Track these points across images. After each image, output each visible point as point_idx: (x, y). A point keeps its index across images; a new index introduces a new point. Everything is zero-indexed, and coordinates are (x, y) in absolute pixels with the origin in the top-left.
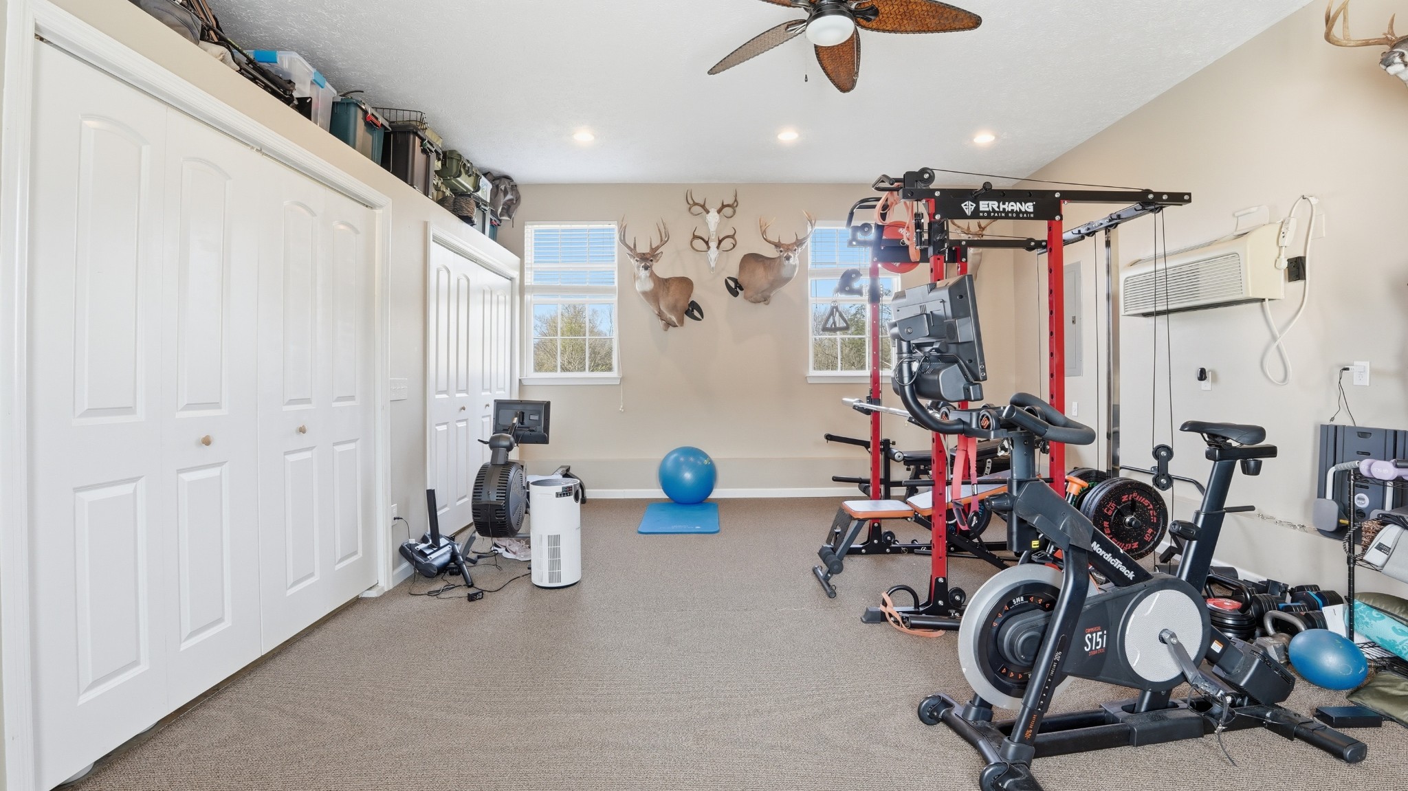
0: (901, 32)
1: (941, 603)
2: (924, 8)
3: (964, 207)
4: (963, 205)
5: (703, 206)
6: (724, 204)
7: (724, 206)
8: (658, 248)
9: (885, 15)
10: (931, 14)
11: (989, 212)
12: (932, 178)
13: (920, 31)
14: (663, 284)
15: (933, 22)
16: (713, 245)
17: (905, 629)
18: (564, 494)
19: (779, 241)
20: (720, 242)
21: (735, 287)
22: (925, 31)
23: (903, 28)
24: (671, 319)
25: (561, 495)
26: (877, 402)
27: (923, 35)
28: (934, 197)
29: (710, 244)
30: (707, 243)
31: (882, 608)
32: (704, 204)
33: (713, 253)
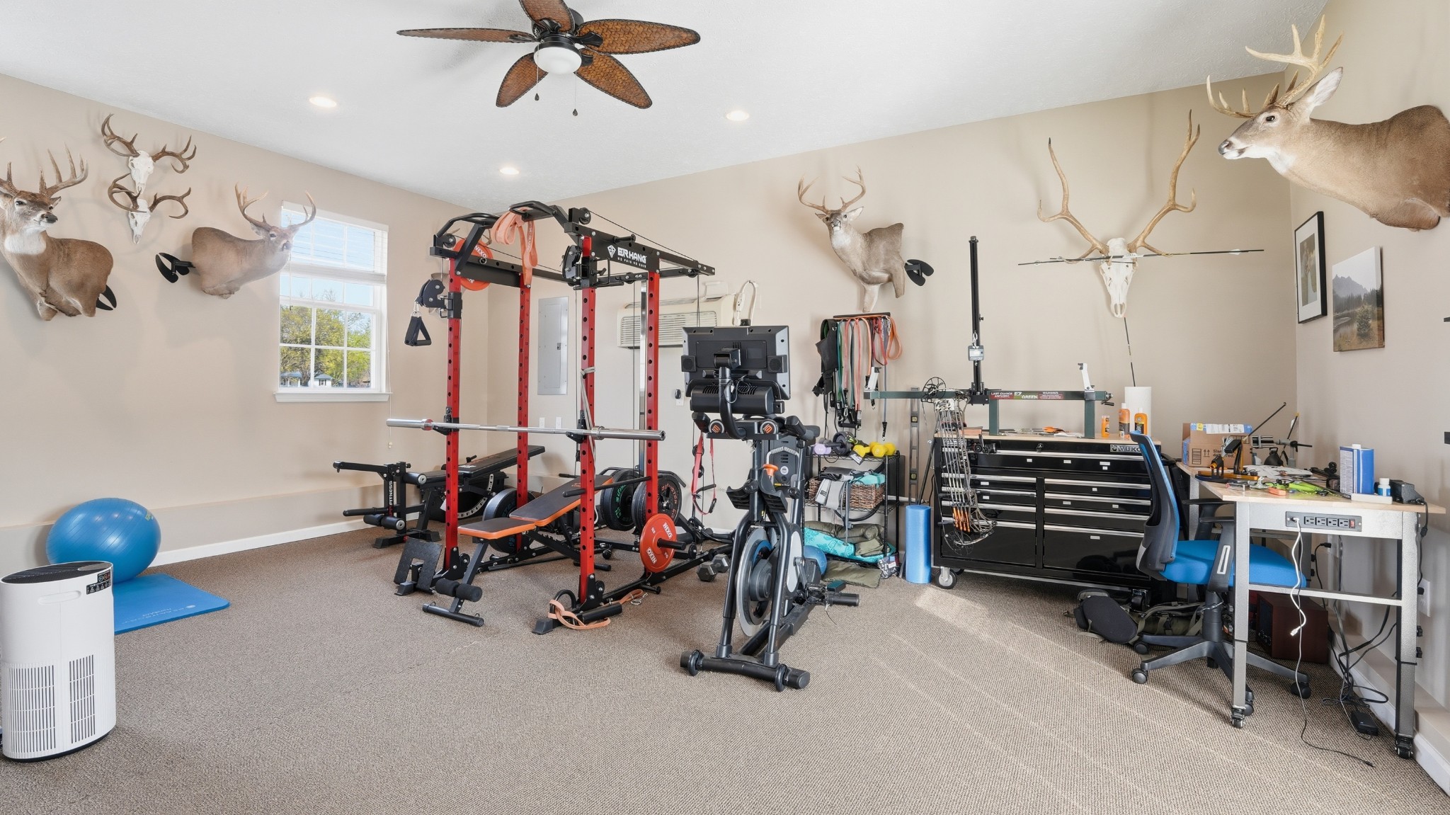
0: (594, 85)
1: (592, 597)
2: (623, 78)
3: (609, 250)
4: (608, 248)
5: (129, 145)
6: (166, 150)
7: (164, 153)
8: (55, 189)
9: (593, 68)
10: (624, 84)
11: (623, 258)
12: (588, 220)
13: (606, 92)
14: (60, 247)
15: (620, 89)
16: (143, 204)
17: (583, 626)
18: (100, 586)
19: (264, 221)
20: (156, 202)
21: (174, 269)
22: (610, 94)
23: (597, 83)
24: (68, 303)
25: (95, 588)
26: (457, 421)
27: (607, 95)
28: (591, 235)
29: (139, 201)
30: (134, 199)
31: (553, 616)
32: (132, 141)
33: (142, 217)
